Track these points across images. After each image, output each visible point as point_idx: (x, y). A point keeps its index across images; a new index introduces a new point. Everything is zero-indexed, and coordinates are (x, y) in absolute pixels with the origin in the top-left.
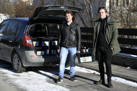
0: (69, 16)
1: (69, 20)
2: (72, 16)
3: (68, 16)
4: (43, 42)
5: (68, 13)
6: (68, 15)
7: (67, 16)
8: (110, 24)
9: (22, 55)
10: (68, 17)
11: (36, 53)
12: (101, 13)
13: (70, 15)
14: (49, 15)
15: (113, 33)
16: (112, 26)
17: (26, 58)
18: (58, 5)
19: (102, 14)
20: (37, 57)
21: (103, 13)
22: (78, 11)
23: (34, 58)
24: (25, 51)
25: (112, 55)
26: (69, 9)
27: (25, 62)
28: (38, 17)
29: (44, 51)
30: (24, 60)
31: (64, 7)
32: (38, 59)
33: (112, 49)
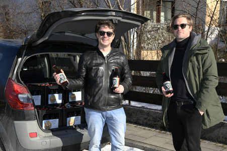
8: (198, 52)
9: (5, 132)
11: (41, 125)
15: (204, 74)
16: (202, 59)
17: (17, 140)
18: (102, 9)
20: (44, 134)
22: (139, 24)
23: (38, 138)
24: (16, 122)
25: (204, 127)
26: (123, 18)
27: (14, 149)
28: (47, 38)
29: (58, 120)
30: (12, 145)
31: (114, 13)
32: (48, 140)
33: (202, 113)
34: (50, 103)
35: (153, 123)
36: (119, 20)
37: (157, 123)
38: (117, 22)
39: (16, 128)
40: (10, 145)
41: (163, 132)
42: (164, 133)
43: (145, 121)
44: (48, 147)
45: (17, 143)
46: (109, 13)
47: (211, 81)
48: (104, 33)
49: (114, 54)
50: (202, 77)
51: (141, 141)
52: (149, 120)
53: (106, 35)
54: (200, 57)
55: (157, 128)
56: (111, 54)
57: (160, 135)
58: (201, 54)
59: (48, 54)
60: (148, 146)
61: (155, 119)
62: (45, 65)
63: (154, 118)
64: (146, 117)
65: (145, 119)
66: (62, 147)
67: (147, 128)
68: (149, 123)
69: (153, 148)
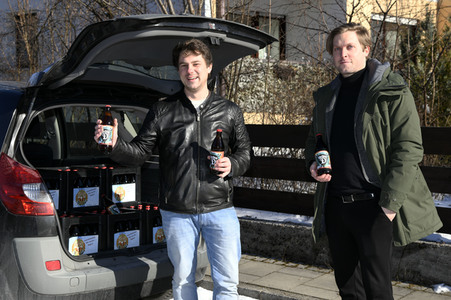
0: (195, 65)
1: (195, 84)
2: (208, 65)
3: (191, 66)
4: (76, 191)
5: (192, 49)
6: (190, 59)
7: (187, 66)
10: (191, 68)
11: (65, 245)
12: (341, 49)
13: (200, 58)
16: (390, 108)
19: (345, 52)
20: (72, 264)
21: (349, 47)
22: (256, 47)
23: (62, 271)
24: (18, 240)
26: (229, 35)
27: (14, 296)
28: (82, 73)
29: (97, 236)
30: (10, 287)
31: (213, 26)
32: (82, 276)
33: (391, 217)
34: (76, 205)
35: (269, 249)
36: (221, 40)
37: (277, 247)
38: (218, 43)
39: (18, 252)
40: (7, 288)
41: (291, 264)
42: (292, 267)
43: (253, 245)
44: (81, 289)
45: (20, 281)
46: (204, 25)
47: (407, 151)
49: (215, 103)
51: (250, 282)
52: (262, 242)
55: (277, 258)
56: (207, 103)
57: (286, 270)
60: (267, 291)
61: (273, 241)
62: (55, 133)
63: (271, 238)
64: (255, 235)
65: (254, 240)
67: (258, 258)
68: (261, 248)
69: (277, 293)
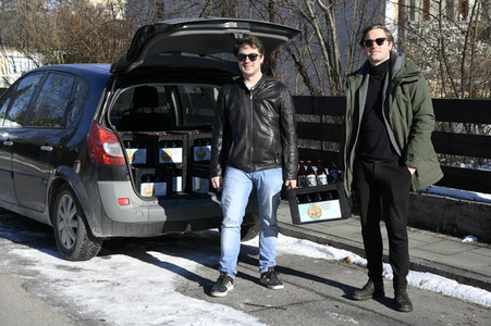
5: (250, 43)
8: (404, 80)
9: (86, 196)
11: (139, 190)
14: (183, 54)
15: (414, 113)
17: (102, 208)
18: (216, 18)
20: (140, 202)
22: (286, 38)
23: (131, 206)
24: (99, 183)
26: (252, 30)
27: (99, 222)
28: (141, 62)
29: (166, 184)
32: (146, 211)
33: (412, 171)
34: (161, 161)
39: (100, 191)
40: (94, 216)
44: (145, 220)
46: (227, 25)
48: (245, 56)
50: (411, 117)
53: (248, 60)
54: (407, 87)
58: (408, 83)
59: (176, 87)
66: (166, 222)
